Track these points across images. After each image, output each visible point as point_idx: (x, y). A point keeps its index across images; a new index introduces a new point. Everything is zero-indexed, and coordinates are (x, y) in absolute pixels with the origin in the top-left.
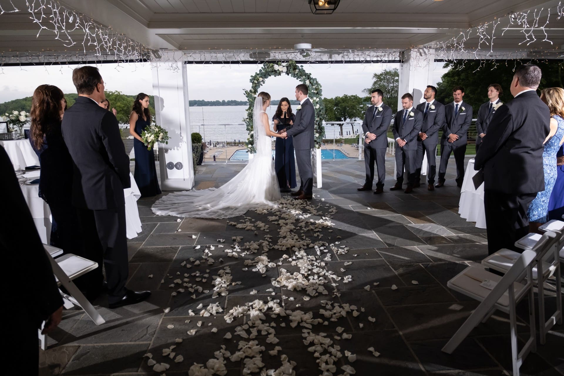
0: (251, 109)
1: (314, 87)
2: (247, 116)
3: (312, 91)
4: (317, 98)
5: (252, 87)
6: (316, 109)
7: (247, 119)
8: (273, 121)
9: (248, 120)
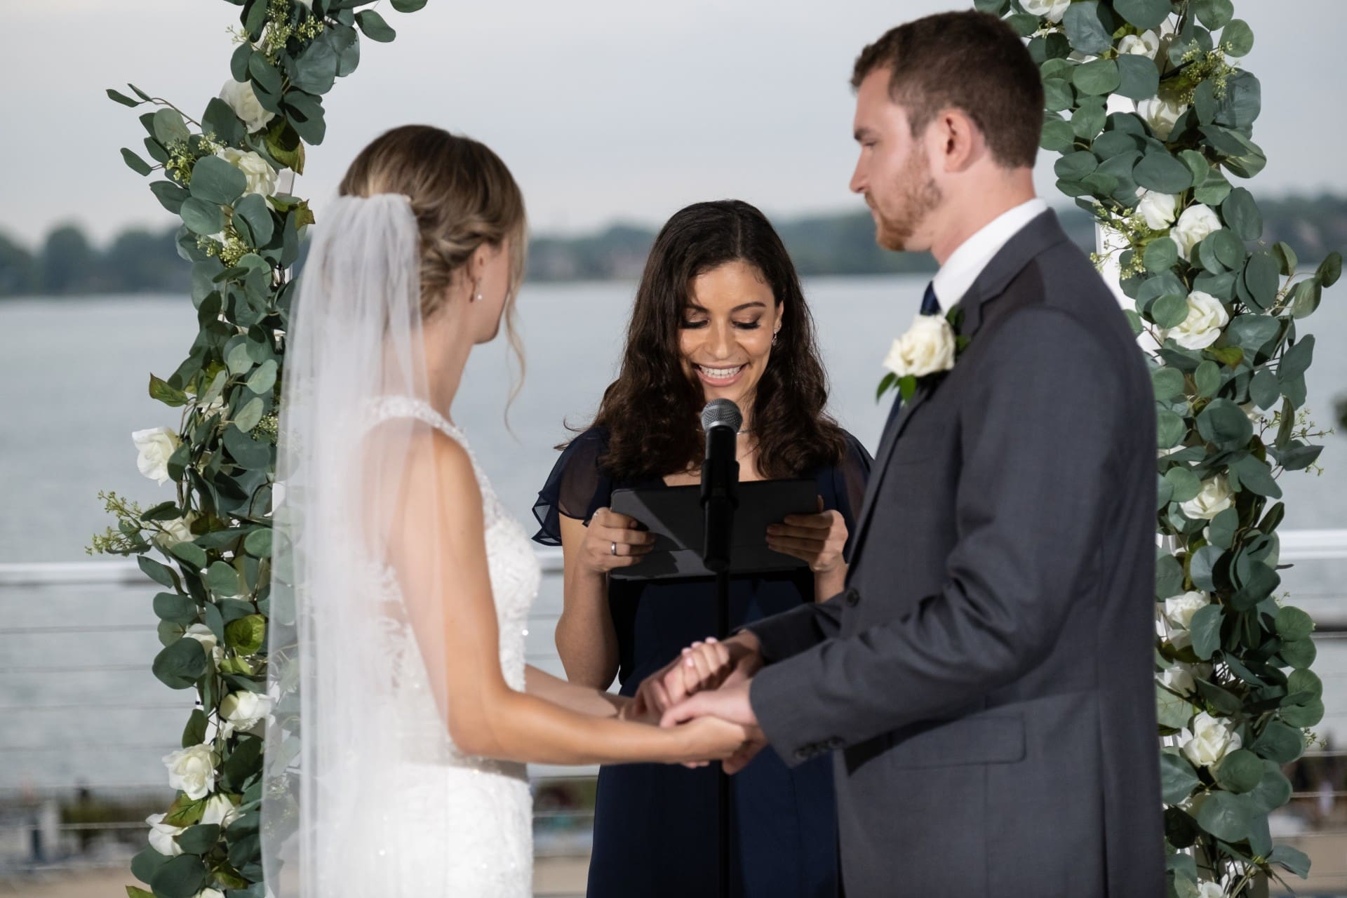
0: (221, 379)
1: (1137, 46)
2: (162, 474)
3: (1119, 104)
4: (1188, 199)
5: (242, 65)
6: (1171, 353)
7: (165, 511)
8: (549, 533)
9: (179, 530)
